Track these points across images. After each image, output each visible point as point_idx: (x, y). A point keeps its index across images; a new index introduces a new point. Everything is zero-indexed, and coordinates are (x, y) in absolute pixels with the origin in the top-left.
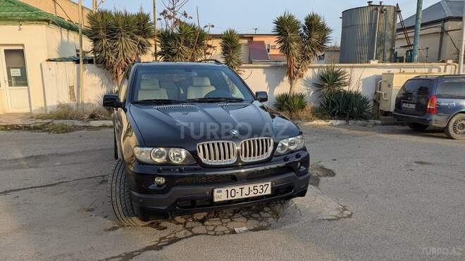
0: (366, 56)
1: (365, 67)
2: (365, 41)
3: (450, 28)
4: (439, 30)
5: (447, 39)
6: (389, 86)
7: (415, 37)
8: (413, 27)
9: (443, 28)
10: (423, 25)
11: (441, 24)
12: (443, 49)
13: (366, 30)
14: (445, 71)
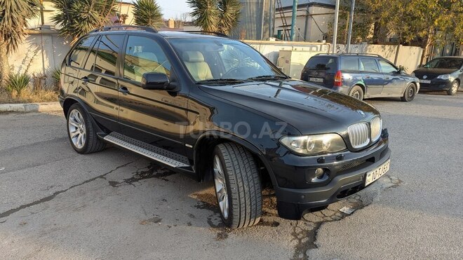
0: (254, 33)
1: (266, 44)
2: (254, 19)
3: (313, 13)
4: (305, 13)
5: (311, 22)
6: (287, 62)
7: (293, 17)
8: (291, 7)
9: (308, 12)
10: (299, 6)
11: (306, 8)
12: (308, 30)
13: (254, 8)
14: (321, 50)
